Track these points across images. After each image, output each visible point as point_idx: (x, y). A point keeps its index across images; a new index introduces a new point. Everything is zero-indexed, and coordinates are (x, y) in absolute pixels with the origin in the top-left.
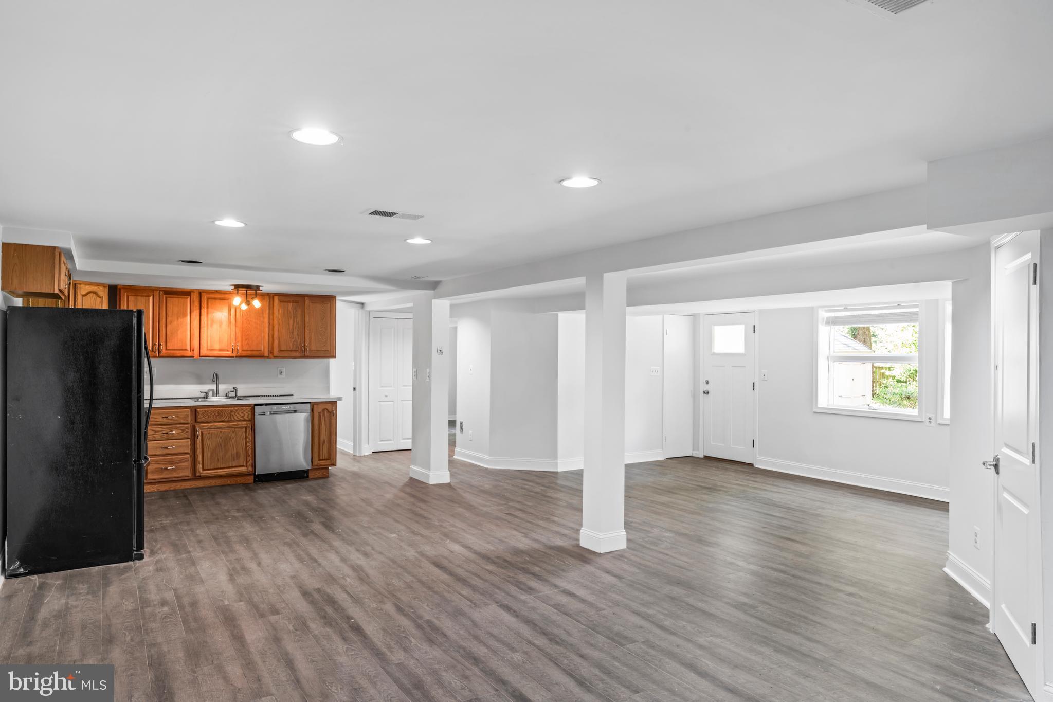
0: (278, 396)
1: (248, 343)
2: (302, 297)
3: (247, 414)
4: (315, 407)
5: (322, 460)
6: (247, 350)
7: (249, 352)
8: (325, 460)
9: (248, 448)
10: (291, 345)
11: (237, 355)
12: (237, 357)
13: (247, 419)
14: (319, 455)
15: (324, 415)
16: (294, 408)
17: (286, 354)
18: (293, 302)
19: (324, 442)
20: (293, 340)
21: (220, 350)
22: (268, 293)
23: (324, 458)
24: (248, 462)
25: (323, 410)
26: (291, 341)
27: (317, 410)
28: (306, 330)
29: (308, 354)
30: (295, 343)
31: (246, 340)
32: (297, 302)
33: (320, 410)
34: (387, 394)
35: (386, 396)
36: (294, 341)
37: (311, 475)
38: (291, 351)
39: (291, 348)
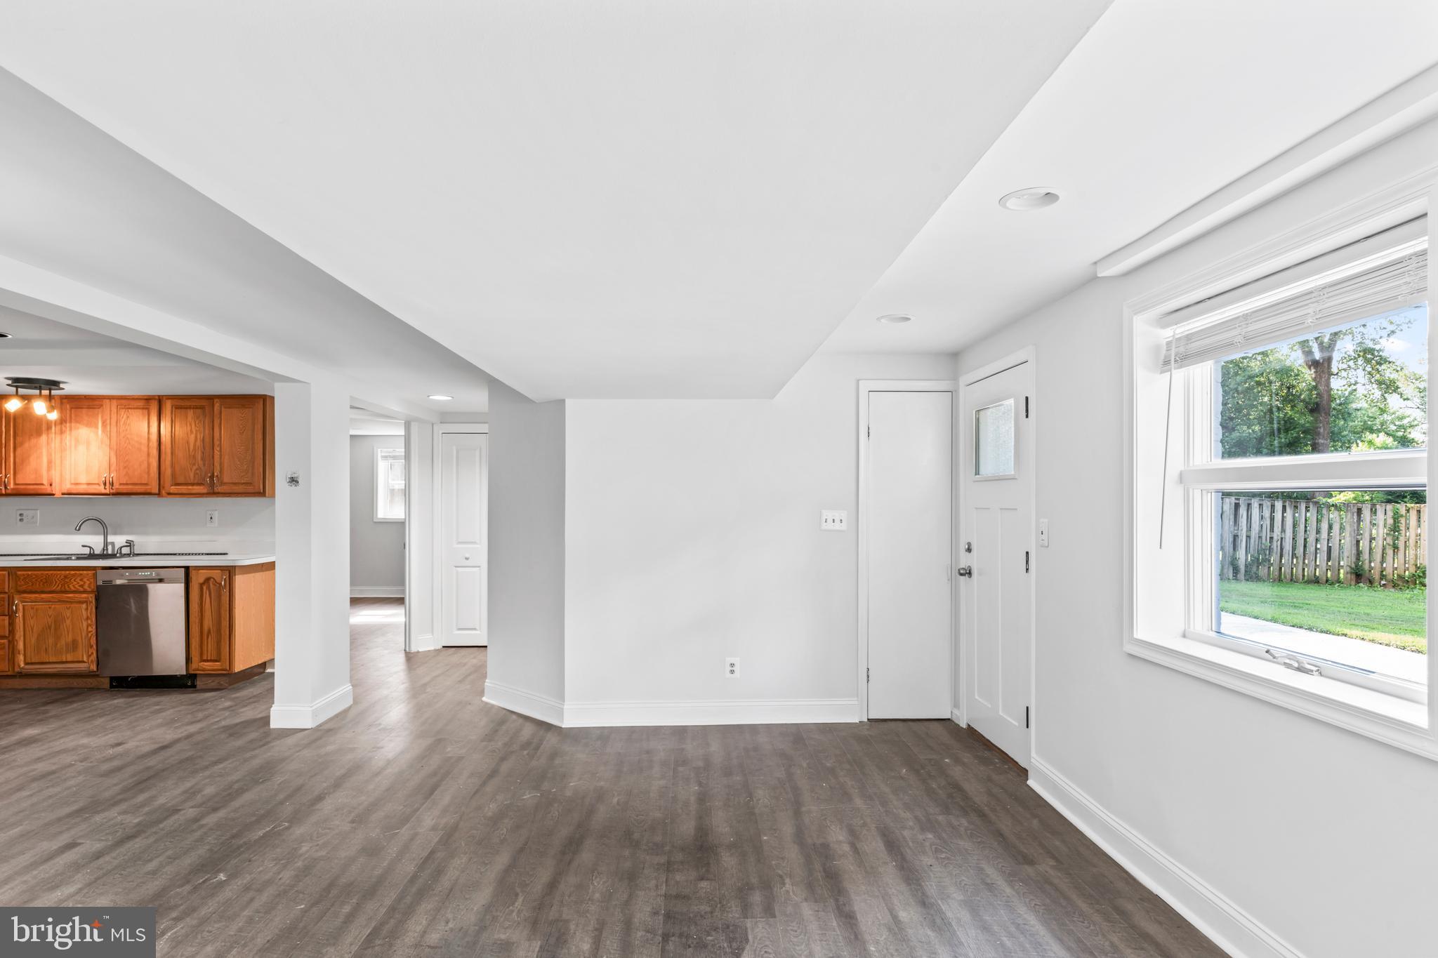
0: (202, 554)
1: (127, 474)
2: (210, 398)
3: (88, 582)
4: (193, 574)
5: (207, 661)
6: (127, 484)
7: (130, 487)
8: (211, 661)
9: (90, 635)
10: (192, 475)
11: (112, 491)
12: (113, 494)
13: (89, 589)
14: (201, 654)
15: (209, 588)
16: (158, 575)
17: (183, 489)
18: (196, 408)
19: (209, 632)
20: (195, 468)
21: (88, 484)
22: (159, 396)
23: (209, 658)
24: (90, 656)
25: (208, 580)
26: (191, 470)
27: (197, 579)
28: (215, 451)
29: (218, 489)
30: (198, 471)
31: (125, 468)
32: (202, 408)
33: (201, 580)
34: (467, 556)
35: (467, 559)
36: (197, 469)
37: (199, 683)
38: (193, 484)
39: (192, 481)
